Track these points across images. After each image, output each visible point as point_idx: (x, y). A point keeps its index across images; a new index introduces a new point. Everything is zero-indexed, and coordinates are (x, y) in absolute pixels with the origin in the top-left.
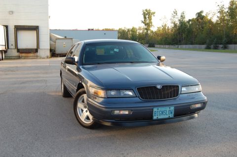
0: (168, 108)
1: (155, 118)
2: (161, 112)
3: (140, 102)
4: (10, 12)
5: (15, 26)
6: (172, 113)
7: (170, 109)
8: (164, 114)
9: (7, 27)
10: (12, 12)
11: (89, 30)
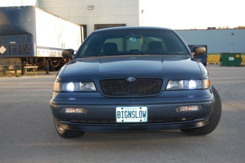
0: (139, 108)
1: (119, 120)
2: (127, 114)
3: (101, 99)
4: (89, 7)
5: (95, 25)
6: (144, 116)
7: (142, 110)
8: (132, 116)
9: (85, 27)
10: (92, 7)
11: (209, 28)
